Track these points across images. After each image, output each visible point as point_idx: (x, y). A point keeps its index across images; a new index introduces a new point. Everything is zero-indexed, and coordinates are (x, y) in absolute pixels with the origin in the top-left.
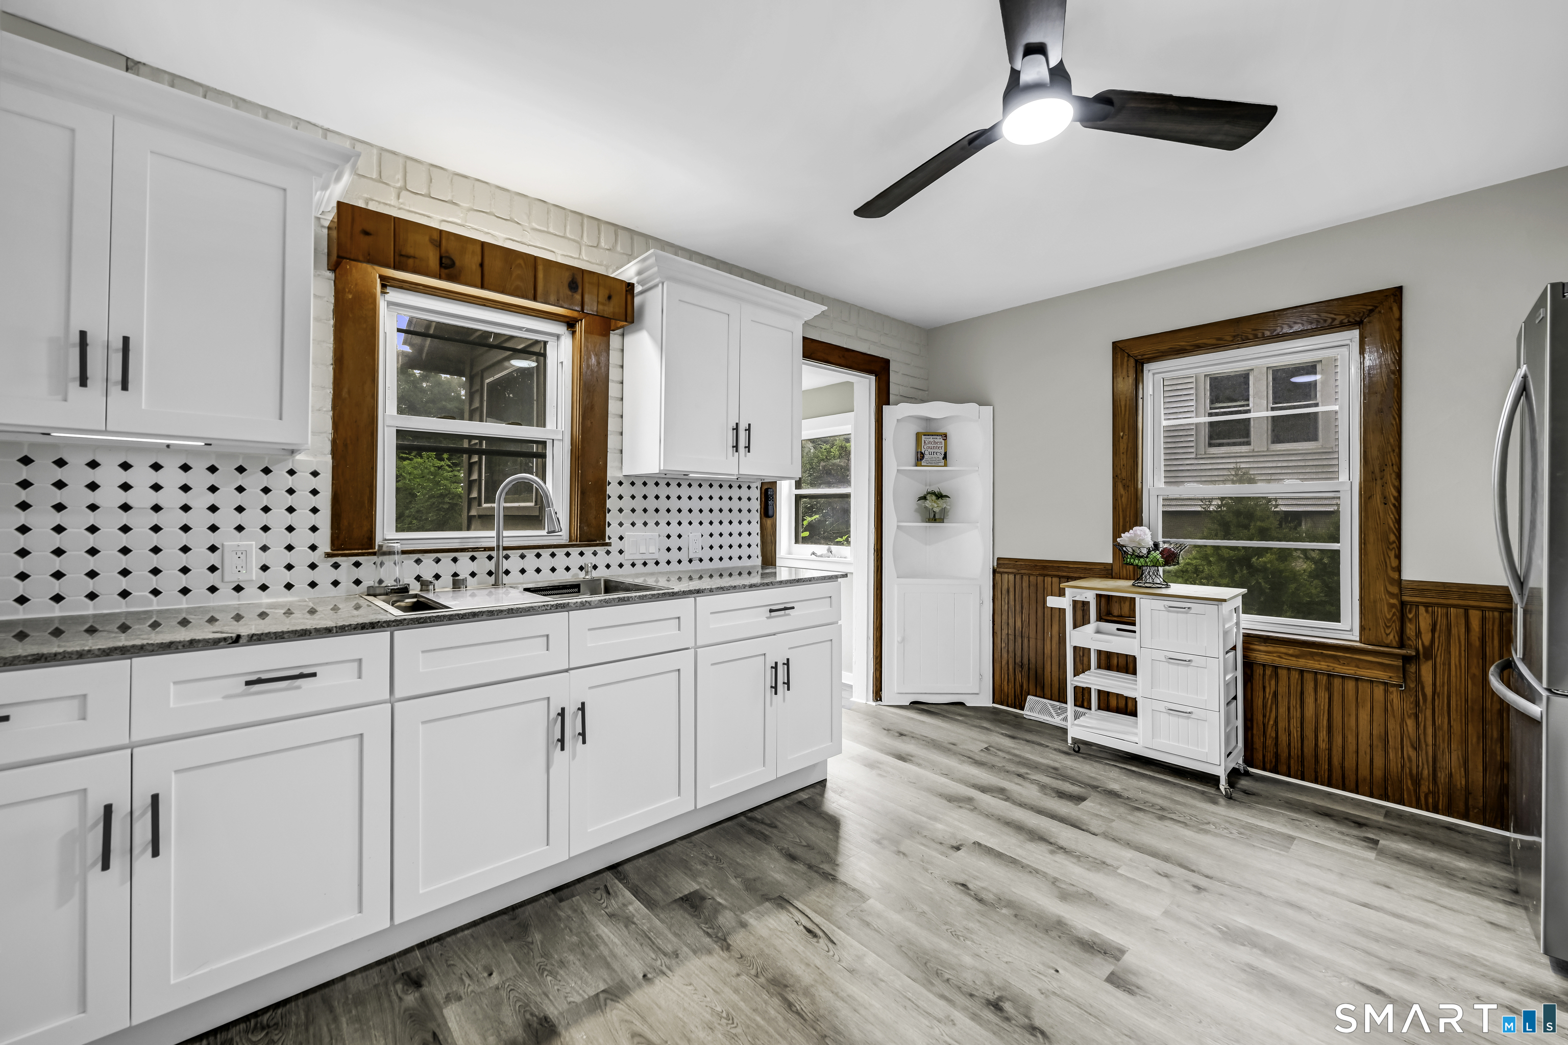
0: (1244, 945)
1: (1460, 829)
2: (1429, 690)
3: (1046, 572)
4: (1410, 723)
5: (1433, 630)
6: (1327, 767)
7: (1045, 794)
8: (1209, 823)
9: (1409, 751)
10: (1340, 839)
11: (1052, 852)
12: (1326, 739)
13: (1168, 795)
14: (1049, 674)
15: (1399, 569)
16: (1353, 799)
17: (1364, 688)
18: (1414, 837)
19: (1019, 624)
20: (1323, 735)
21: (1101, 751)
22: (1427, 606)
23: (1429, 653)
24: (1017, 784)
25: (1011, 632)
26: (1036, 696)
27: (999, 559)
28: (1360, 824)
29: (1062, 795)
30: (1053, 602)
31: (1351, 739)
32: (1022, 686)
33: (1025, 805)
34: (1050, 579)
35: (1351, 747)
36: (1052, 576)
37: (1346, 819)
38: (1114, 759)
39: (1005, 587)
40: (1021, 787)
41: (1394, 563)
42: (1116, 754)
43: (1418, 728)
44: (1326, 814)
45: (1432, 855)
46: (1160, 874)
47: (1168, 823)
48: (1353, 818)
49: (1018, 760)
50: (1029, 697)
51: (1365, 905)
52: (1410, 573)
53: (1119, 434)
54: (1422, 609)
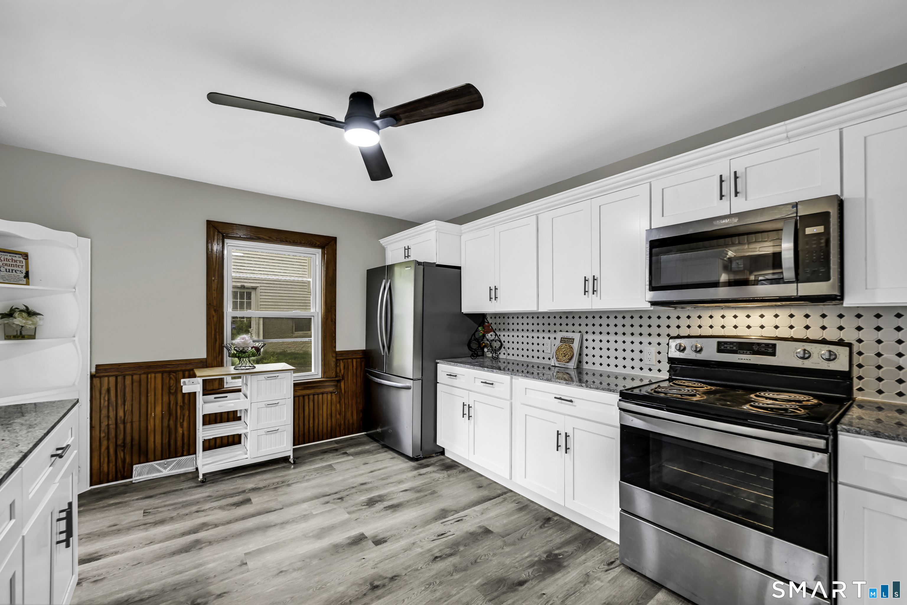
0: (375, 504)
1: (353, 438)
2: (343, 391)
3: (150, 370)
4: (338, 405)
5: (344, 369)
6: (312, 434)
7: (229, 510)
8: (304, 477)
9: (338, 416)
10: (339, 458)
11: (282, 528)
12: (312, 422)
13: (275, 476)
14: (153, 444)
15: (335, 347)
16: (323, 443)
17: (325, 395)
18: (350, 446)
19: (121, 413)
20: (311, 421)
21: (214, 475)
22: (343, 360)
23: (343, 378)
24: (205, 516)
25: (112, 422)
26: (140, 463)
27: (97, 366)
28: (336, 450)
29: (238, 504)
30: (186, 389)
31: (321, 419)
32: (124, 461)
33: (230, 521)
34: (153, 375)
35: (321, 422)
36: (155, 373)
37: (331, 450)
38: (224, 476)
39: (105, 387)
40: (211, 516)
41: (334, 345)
42: (222, 473)
43: (340, 407)
44: (325, 452)
45: (360, 449)
46: (325, 504)
47: (294, 486)
48: (334, 449)
49: (180, 505)
50: (135, 467)
51: (372, 472)
52: (338, 349)
53: (212, 279)
54: (341, 361)
